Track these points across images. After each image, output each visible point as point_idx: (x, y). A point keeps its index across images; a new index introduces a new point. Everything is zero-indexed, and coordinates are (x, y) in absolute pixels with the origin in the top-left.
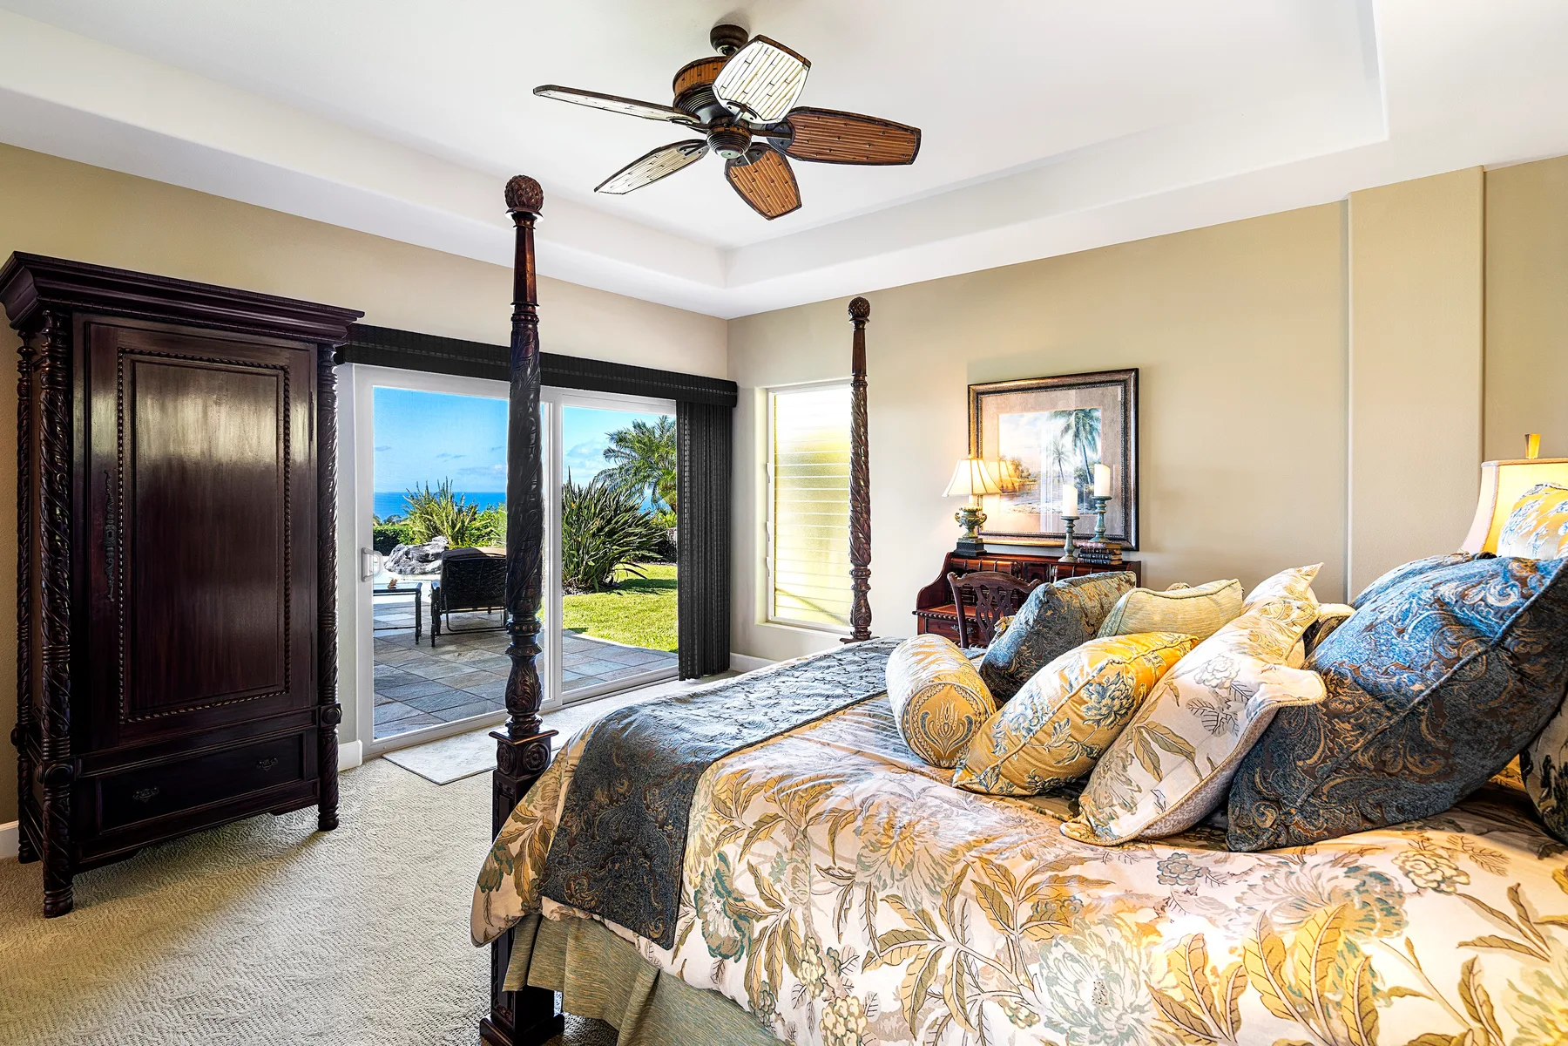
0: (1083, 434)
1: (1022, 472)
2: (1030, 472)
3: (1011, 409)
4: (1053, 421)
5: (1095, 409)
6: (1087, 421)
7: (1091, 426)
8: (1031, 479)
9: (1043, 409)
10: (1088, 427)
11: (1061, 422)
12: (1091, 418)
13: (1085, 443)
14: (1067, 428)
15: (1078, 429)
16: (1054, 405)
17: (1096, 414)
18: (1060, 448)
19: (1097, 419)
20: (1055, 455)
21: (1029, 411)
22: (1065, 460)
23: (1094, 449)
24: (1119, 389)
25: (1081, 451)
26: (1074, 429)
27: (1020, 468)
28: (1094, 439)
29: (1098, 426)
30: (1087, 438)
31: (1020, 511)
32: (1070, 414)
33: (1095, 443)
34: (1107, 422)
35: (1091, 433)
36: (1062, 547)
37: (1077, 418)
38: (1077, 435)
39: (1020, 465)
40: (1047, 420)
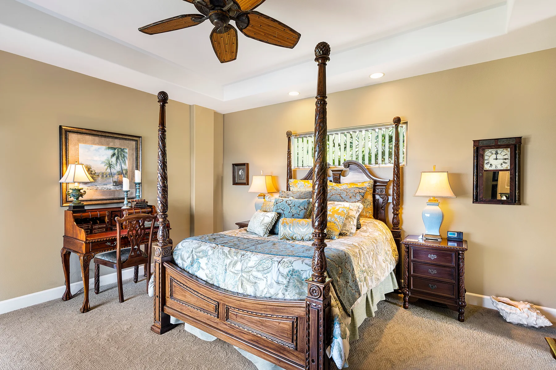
0: (120, 158)
1: (92, 171)
2: (96, 171)
3: (85, 142)
4: (107, 150)
5: (125, 149)
6: (122, 153)
7: (124, 155)
8: (96, 175)
9: (103, 145)
10: (122, 155)
11: (111, 152)
12: (124, 152)
13: (121, 161)
14: (114, 155)
15: (118, 155)
16: (108, 144)
17: (127, 151)
18: (110, 162)
19: (126, 153)
20: (108, 165)
21: (95, 144)
22: (113, 168)
23: (125, 164)
24: (134, 143)
25: (119, 164)
26: (117, 155)
27: (91, 170)
28: (125, 160)
29: (127, 155)
30: (122, 159)
31: (91, 189)
32: (115, 149)
33: (125, 162)
34: (130, 154)
35: (124, 158)
36: (123, 202)
37: (118, 151)
38: (117, 158)
39: (90, 168)
40: (105, 150)
